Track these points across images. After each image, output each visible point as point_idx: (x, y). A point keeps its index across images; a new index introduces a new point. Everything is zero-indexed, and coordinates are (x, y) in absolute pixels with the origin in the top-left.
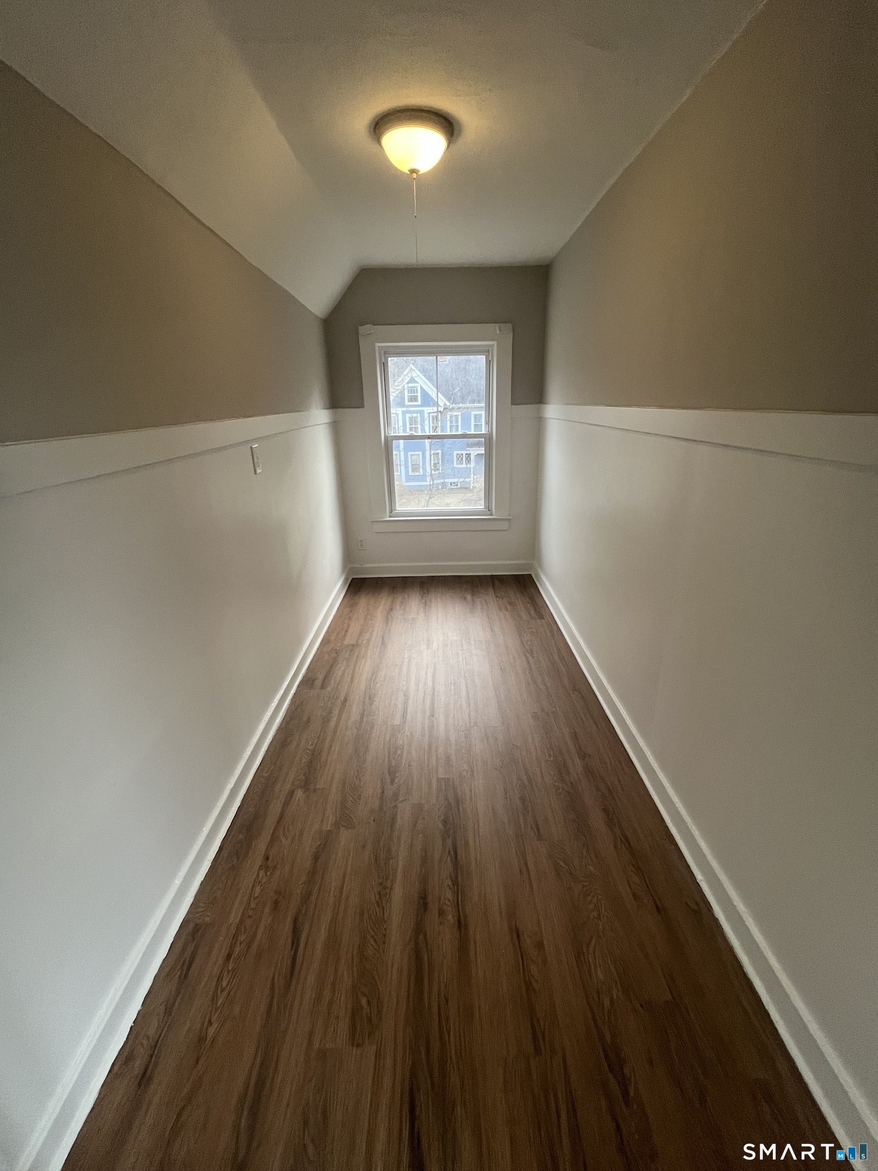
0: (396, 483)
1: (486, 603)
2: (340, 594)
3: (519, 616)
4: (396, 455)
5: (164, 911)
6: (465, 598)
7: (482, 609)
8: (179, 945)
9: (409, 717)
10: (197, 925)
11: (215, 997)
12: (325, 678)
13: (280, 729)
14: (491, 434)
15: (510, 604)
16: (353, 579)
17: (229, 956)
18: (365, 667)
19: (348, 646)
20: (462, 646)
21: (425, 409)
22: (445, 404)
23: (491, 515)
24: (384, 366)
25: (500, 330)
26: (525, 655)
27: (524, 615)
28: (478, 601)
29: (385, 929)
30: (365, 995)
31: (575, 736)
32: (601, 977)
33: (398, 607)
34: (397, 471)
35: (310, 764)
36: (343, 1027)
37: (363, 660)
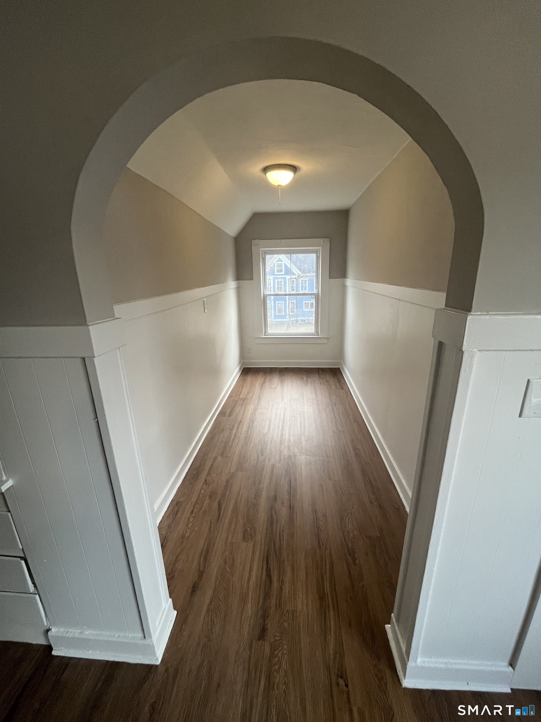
0: (268, 319)
1: (314, 381)
2: (237, 376)
3: (331, 388)
4: (269, 303)
5: (166, 492)
6: (303, 378)
7: (311, 384)
8: (171, 508)
9: (271, 430)
10: (178, 502)
11: (187, 524)
12: (230, 412)
13: (210, 432)
14: (318, 294)
15: (327, 382)
16: (244, 368)
17: (192, 512)
18: (251, 408)
19: (242, 399)
20: (300, 400)
21: (287, 276)
22: (299, 274)
23: (318, 335)
24: (264, 259)
25: (323, 242)
26: (332, 405)
27: (333, 387)
28: (309, 380)
29: (258, 507)
30: (249, 527)
31: (352, 441)
32: (350, 527)
33: (267, 382)
34: (270, 313)
35: (225, 447)
36: (240, 536)
37: (249, 405)
